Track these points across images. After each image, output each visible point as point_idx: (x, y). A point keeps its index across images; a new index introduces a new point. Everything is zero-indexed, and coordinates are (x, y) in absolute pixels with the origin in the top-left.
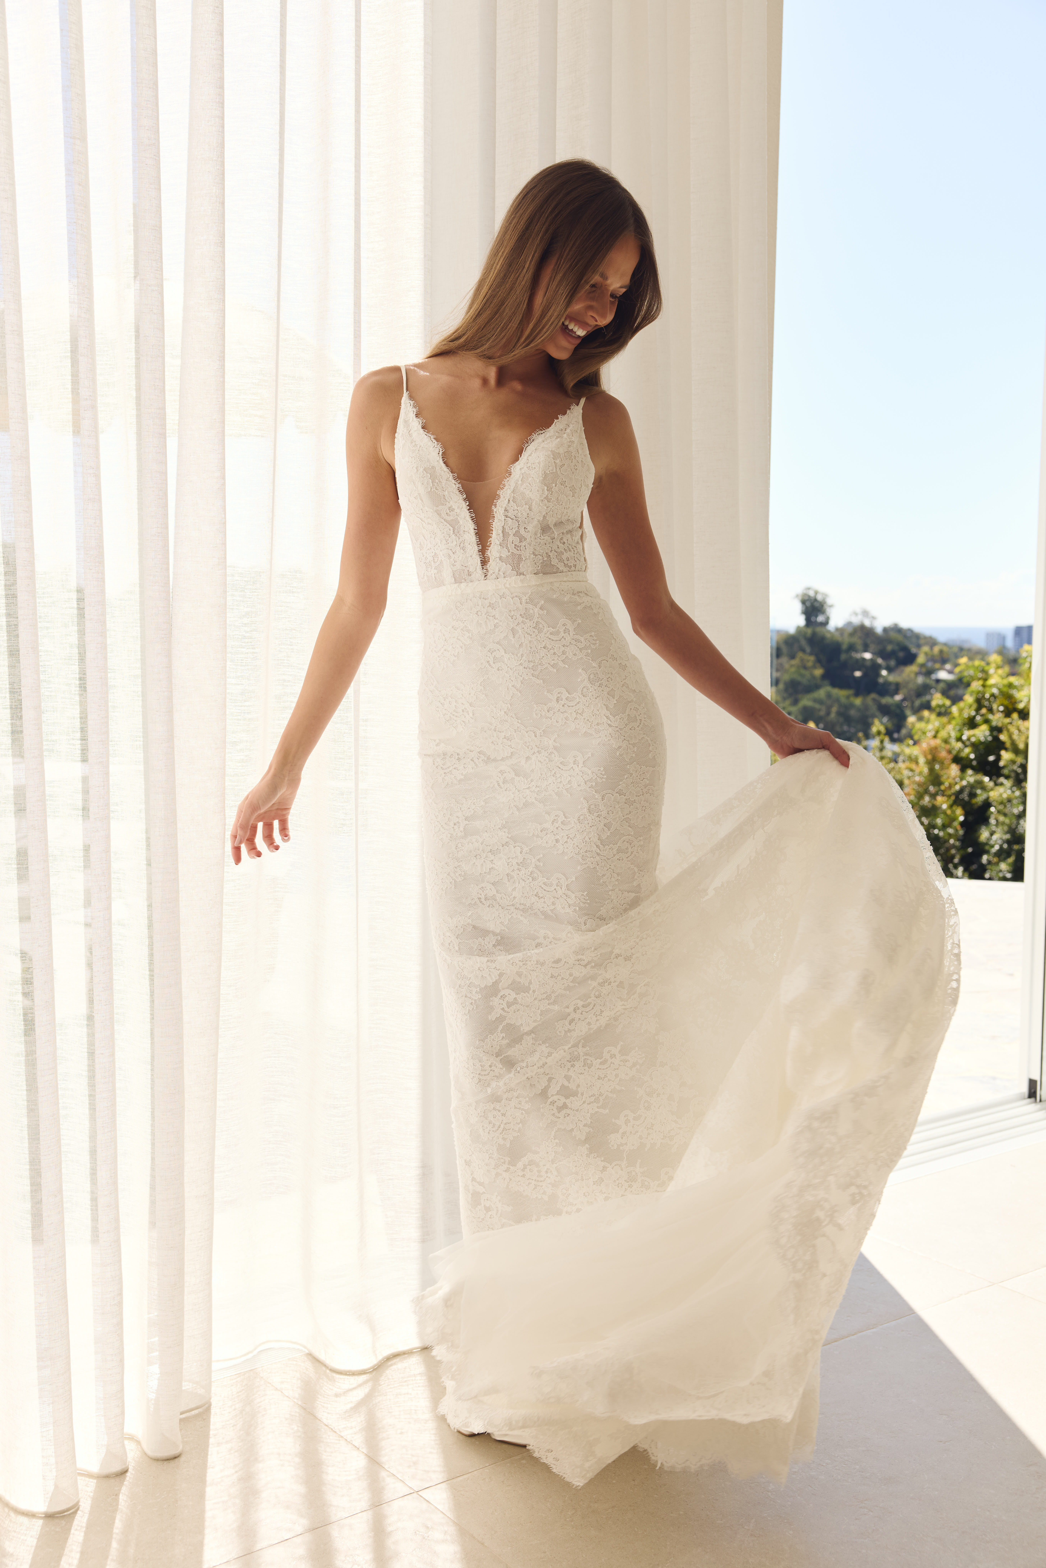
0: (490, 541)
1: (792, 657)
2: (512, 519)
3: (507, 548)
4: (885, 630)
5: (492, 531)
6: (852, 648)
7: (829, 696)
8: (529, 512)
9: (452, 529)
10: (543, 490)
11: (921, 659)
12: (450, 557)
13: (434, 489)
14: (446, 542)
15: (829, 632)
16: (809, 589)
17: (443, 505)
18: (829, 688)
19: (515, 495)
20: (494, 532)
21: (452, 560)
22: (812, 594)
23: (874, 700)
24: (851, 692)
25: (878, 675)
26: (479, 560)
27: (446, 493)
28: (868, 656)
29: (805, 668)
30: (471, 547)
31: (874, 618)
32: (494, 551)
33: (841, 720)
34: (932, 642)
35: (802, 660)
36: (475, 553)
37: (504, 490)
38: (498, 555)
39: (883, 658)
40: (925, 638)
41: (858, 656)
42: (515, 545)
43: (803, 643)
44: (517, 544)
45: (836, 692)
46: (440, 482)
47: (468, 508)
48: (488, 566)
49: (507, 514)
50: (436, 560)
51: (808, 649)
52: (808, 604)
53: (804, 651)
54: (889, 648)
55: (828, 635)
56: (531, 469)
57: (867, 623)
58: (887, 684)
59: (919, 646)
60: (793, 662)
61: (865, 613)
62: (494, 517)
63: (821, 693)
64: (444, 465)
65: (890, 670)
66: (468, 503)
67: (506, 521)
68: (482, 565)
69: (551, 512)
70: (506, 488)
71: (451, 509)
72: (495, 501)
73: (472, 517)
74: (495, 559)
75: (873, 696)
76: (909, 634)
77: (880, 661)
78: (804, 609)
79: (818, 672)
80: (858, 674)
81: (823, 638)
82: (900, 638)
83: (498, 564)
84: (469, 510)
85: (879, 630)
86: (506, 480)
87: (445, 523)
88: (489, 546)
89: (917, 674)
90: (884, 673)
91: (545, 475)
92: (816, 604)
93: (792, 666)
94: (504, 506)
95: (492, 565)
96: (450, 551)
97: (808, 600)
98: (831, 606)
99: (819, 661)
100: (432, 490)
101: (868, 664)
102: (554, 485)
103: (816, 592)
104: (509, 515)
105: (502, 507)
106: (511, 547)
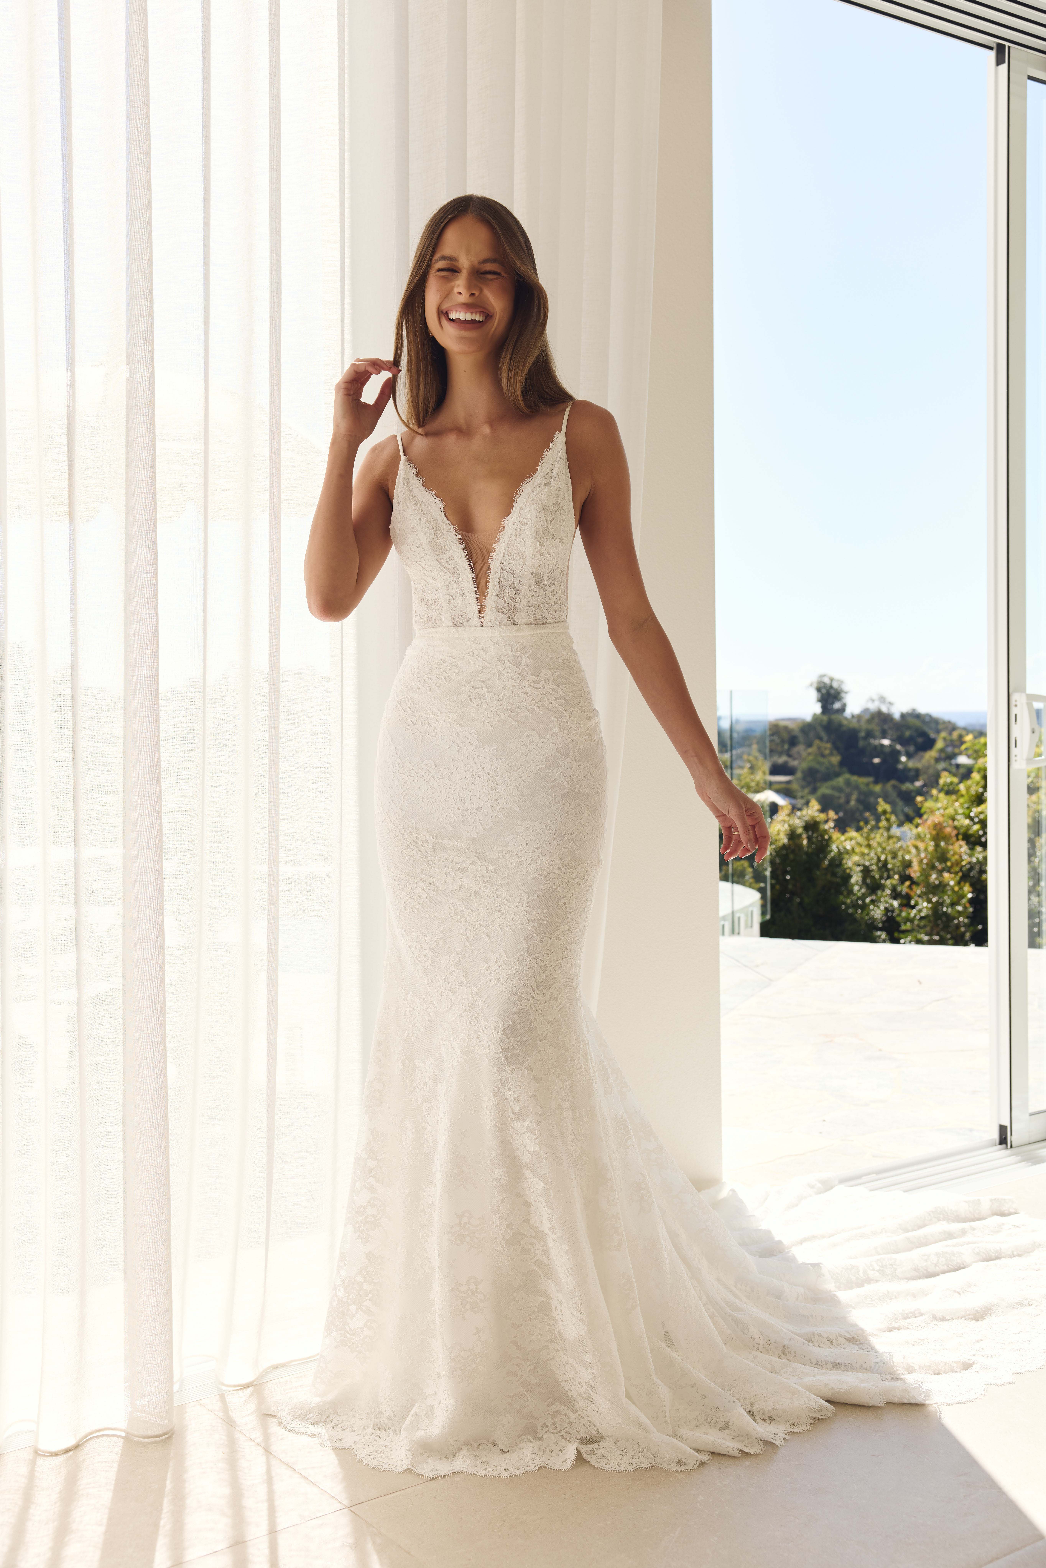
0: (487, 592)
1: (809, 745)
2: (508, 572)
3: (503, 599)
4: (903, 716)
5: (489, 582)
6: (869, 734)
7: (848, 783)
8: (523, 565)
9: (451, 576)
10: (536, 545)
11: (940, 744)
12: (450, 603)
13: (436, 539)
14: (447, 588)
15: (846, 718)
16: (824, 676)
17: (443, 553)
18: (847, 776)
19: (509, 549)
20: (491, 583)
21: (451, 605)
22: (826, 680)
23: (894, 787)
24: (870, 779)
25: (898, 761)
26: (477, 607)
27: (447, 543)
28: (886, 742)
29: (823, 756)
30: (470, 595)
31: (891, 704)
32: (490, 601)
33: (861, 807)
34: (952, 728)
35: (819, 748)
36: (473, 601)
37: (499, 543)
38: (495, 606)
39: (901, 744)
40: (944, 722)
41: (875, 742)
42: (511, 597)
43: (819, 729)
44: (512, 596)
45: (854, 778)
46: (441, 532)
47: (467, 557)
48: (484, 615)
49: (503, 567)
50: (436, 604)
51: (825, 738)
52: (824, 691)
53: (821, 739)
54: (907, 733)
55: (845, 722)
56: (523, 524)
57: (884, 709)
58: (906, 770)
59: (938, 732)
60: (810, 750)
61: (882, 699)
62: (491, 569)
63: (840, 781)
64: (445, 519)
65: (909, 756)
66: (467, 553)
67: (502, 573)
68: (479, 613)
69: (543, 565)
70: (500, 542)
71: (451, 558)
72: (491, 554)
73: (470, 566)
74: (492, 608)
75: (893, 782)
76: (927, 719)
77: (898, 747)
78: (819, 696)
79: (835, 759)
80: (876, 760)
81: (840, 725)
82: (917, 723)
83: (494, 614)
84: (467, 559)
85: (897, 716)
86: (500, 535)
87: (446, 571)
88: (487, 597)
89: (937, 760)
90: (903, 759)
91: (537, 532)
92: (832, 692)
93: (809, 754)
94: (500, 559)
95: (489, 614)
96: (450, 597)
97: (824, 687)
98: (846, 693)
99: (836, 747)
100: (434, 540)
101: (887, 750)
102: (545, 540)
103: (832, 680)
104: (505, 568)
105: (498, 560)
106: (507, 598)
